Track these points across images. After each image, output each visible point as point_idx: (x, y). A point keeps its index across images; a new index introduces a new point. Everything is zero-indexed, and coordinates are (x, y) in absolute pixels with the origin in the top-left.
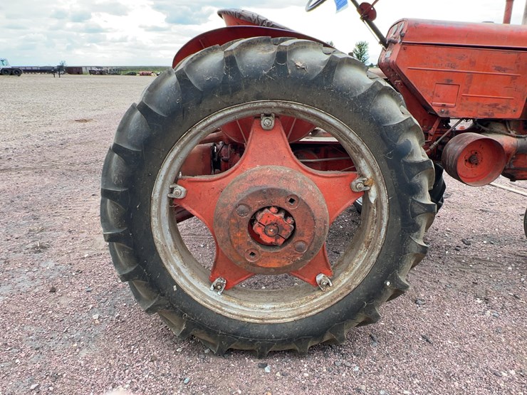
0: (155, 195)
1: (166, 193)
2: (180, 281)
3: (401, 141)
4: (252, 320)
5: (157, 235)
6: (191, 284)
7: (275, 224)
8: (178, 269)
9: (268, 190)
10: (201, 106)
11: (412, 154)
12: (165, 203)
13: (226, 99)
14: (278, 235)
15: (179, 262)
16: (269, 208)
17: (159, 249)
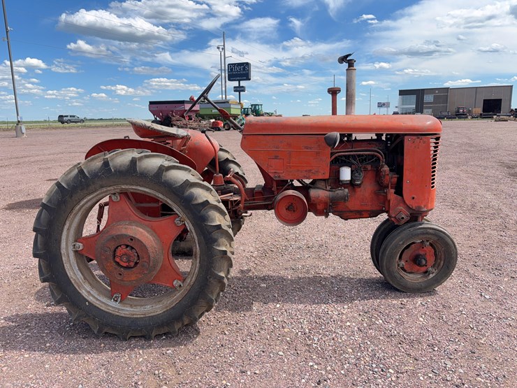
0: (63, 251)
1: (71, 248)
2: (91, 299)
3: (187, 193)
4: (139, 316)
5: (70, 273)
6: (97, 300)
7: (126, 254)
8: (89, 292)
9: (116, 236)
10: (73, 198)
11: (196, 199)
12: (72, 254)
13: (85, 192)
14: (129, 261)
15: (88, 287)
16: (120, 246)
17: (73, 282)
